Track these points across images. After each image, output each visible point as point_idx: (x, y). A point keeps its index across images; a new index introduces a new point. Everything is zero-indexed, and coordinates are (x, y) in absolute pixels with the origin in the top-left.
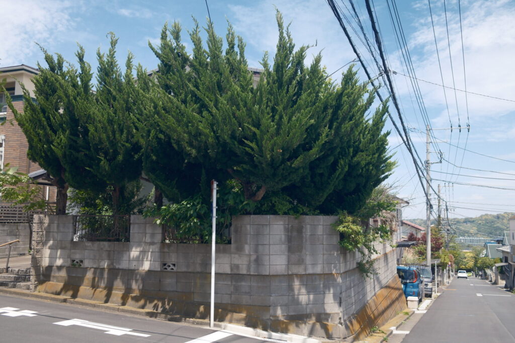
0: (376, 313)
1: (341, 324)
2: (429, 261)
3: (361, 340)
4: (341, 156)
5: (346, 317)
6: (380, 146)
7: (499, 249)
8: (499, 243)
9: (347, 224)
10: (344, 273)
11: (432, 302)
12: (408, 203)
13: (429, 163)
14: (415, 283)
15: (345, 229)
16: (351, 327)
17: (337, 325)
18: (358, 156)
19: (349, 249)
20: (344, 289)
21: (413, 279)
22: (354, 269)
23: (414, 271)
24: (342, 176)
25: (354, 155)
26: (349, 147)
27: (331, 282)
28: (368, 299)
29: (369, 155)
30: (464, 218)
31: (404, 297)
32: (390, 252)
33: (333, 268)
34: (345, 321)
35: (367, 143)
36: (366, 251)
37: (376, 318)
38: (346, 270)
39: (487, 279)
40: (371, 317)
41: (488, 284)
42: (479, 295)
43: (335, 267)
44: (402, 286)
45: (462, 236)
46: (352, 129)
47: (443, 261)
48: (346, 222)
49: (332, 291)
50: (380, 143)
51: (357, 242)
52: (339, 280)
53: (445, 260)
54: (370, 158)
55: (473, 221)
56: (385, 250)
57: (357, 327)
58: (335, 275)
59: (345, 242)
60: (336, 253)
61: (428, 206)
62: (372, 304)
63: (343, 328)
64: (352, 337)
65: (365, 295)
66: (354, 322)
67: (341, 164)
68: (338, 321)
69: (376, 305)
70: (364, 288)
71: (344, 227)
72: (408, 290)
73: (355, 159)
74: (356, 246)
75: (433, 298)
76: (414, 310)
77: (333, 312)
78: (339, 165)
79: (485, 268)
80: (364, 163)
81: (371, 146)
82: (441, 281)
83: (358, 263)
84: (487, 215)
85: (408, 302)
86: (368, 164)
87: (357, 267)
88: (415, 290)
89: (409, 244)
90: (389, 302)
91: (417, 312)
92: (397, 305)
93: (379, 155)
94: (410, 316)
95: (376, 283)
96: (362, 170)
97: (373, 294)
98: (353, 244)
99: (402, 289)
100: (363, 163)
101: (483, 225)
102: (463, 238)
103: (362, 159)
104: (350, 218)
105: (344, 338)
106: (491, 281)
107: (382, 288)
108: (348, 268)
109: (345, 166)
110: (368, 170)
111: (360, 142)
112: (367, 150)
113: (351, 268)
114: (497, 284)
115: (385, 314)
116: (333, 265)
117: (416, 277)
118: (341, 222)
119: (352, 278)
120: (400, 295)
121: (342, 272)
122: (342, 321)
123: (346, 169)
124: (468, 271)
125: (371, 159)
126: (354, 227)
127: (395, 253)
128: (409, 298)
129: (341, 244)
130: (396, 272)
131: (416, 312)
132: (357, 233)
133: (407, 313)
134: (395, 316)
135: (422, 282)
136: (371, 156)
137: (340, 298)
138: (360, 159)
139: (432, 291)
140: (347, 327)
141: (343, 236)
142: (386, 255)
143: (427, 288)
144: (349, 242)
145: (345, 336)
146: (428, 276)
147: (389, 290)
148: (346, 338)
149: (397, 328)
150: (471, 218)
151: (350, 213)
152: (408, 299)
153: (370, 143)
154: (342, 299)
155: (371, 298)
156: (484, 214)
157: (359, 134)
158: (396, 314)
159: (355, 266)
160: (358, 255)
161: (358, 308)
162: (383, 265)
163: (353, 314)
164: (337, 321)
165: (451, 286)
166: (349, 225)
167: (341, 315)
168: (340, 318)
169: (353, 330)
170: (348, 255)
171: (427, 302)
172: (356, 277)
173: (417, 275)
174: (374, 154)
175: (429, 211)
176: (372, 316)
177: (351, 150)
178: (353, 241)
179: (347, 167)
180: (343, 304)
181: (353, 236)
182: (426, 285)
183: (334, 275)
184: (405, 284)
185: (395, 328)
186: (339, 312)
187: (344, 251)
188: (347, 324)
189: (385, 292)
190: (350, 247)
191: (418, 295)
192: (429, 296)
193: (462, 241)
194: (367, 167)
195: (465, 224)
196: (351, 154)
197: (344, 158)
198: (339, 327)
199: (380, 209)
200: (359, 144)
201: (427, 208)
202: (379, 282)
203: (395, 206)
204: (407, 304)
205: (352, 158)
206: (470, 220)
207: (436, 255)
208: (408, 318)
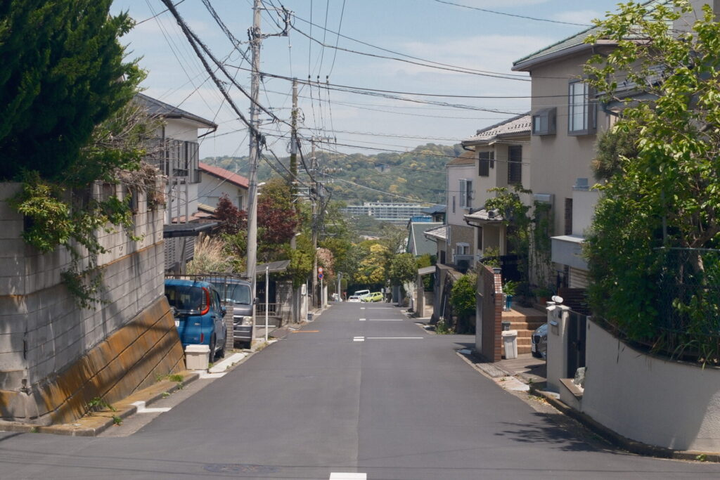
0: (105, 375)
1: (26, 391)
2: (253, 267)
3: (66, 423)
4: (26, 66)
5: (36, 380)
6: (106, 44)
7: (430, 233)
8: (437, 220)
9: (37, 199)
10: (32, 294)
11: (248, 358)
12: (215, 127)
13: (258, 36)
14: (203, 316)
15: (35, 208)
16: (46, 398)
17: (18, 393)
18: (60, 65)
19: (42, 248)
20: (32, 324)
21: (201, 306)
22: (54, 287)
23: (203, 288)
24: (28, 105)
25: (54, 63)
26: (43, 46)
27: (6, 313)
28: (88, 346)
29: (84, 62)
30: (376, 153)
31: (179, 345)
32: (147, 248)
33: (10, 286)
34: (34, 386)
35: (79, 39)
36: (84, 251)
37: (104, 386)
38: (38, 288)
39: (405, 305)
40: (92, 384)
41: (403, 316)
42: (359, 339)
43: (14, 284)
44: (177, 323)
45: (369, 200)
46: (47, 18)
47: (295, 265)
48: (36, 196)
49: (8, 330)
50: (107, 37)
51: (57, 234)
52: (23, 308)
53: (300, 263)
54: (86, 67)
55: (399, 163)
56: (135, 246)
57: (59, 398)
58: (16, 299)
59: (35, 235)
60: (16, 256)
61: (254, 138)
62: (98, 359)
63: (29, 399)
64: (48, 415)
65: (80, 338)
66: (55, 389)
67: (26, 82)
68: (20, 386)
69: (105, 360)
70: (77, 324)
71: (32, 205)
72: (190, 330)
73: (55, 71)
74: (55, 242)
75: (253, 350)
76: (197, 372)
77: (11, 369)
78: (23, 83)
79: (404, 279)
80: (74, 78)
81: (88, 43)
82: (289, 313)
83: (64, 275)
84: (431, 146)
85: (188, 357)
86: (81, 80)
87: (62, 283)
88: (206, 331)
89: (196, 229)
90: (138, 354)
91: (203, 375)
92: (160, 362)
93: (106, 62)
94: (184, 384)
95: (108, 315)
96: (70, 91)
97: (102, 335)
98: (51, 237)
99: (174, 329)
100: (72, 77)
101: (421, 172)
102: (373, 206)
103: (69, 69)
104: (44, 188)
105: (31, 418)
106: (411, 310)
107: (123, 326)
108: (40, 286)
109: (35, 85)
110: (81, 91)
111: (66, 36)
112: (78, 53)
113: (49, 284)
114: (419, 317)
115: (126, 380)
116: (10, 280)
117: (209, 303)
118: (27, 196)
119: (51, 303)
120: (169, 344)
121: (27, 292)
122: (29, 386)
123: (37, 92)
124: (375, 288)
125: (88, 69)
126: (52, 205)
127: (161, 250)
128: (191, 348)
129: (26, 237)
130: (162, 292)
131: (201, 377)
132: (60, 217)
133: (178, 378)
134: (151, 384)
135: (223, 314)
136: (88, 63)
137: (25, 343)
138: (64, 72)
139: (251, 334)
140: (39, 399)
141: (30, 222)
142: (135, 257)
143: (241, 328)
144: (41, 234)
145: (33, 415)
146: (244, 301)
147: (140, 331)
148: (36, 417)
149: (148, 405)
150: (394, 155)
151: (47, 176)
152: (186, 351)
153: (85, 39)
154: (29, 344)
155: (95, 345)
156: (425, 144)
157: (65, 19)
158: (154, 380)
159: (57, 280)
160: (65, 258)
161: (64, 363)
162: (127, 277)
163: (52, 375)
164: (18, 387)
165: (316, 324)
166: (42, 201)
167: (26, 374)
168: (24, 381)
169: (52, 403)
170: (42, 260)
171: (235, 358)
172: (59, 303)
173: (210, 298)
174: (95, 59)
175: (254, 150)
176: (95, 380)
177: (48, 52)
178: (52, 231)
179: (39, 87)
180: (31, 354)
181: (51, 222)
182: (239, 321)
183: (13, 298)
184: (185, 319)
185: (144, 402)
186: (22, 368)
187: (32, 253)
188: (38, 392)
189: (129, 333)
190: (44, 244)
191: (211, 340)
192: (243, 344)
193: (370, 213)
194: (80, 86)
195: (378, 169)
196: (48, 62)
197: (32, 68)
198: (22, 396)
199: (108, 166)
200: (63, 40)
201: (251, 142)
202: (116, 314)
203: (139, 160)
204: (185, 361)
205: (49, 67)
206: (392, 159)
207: (281, 252)
208: (178, 388)
